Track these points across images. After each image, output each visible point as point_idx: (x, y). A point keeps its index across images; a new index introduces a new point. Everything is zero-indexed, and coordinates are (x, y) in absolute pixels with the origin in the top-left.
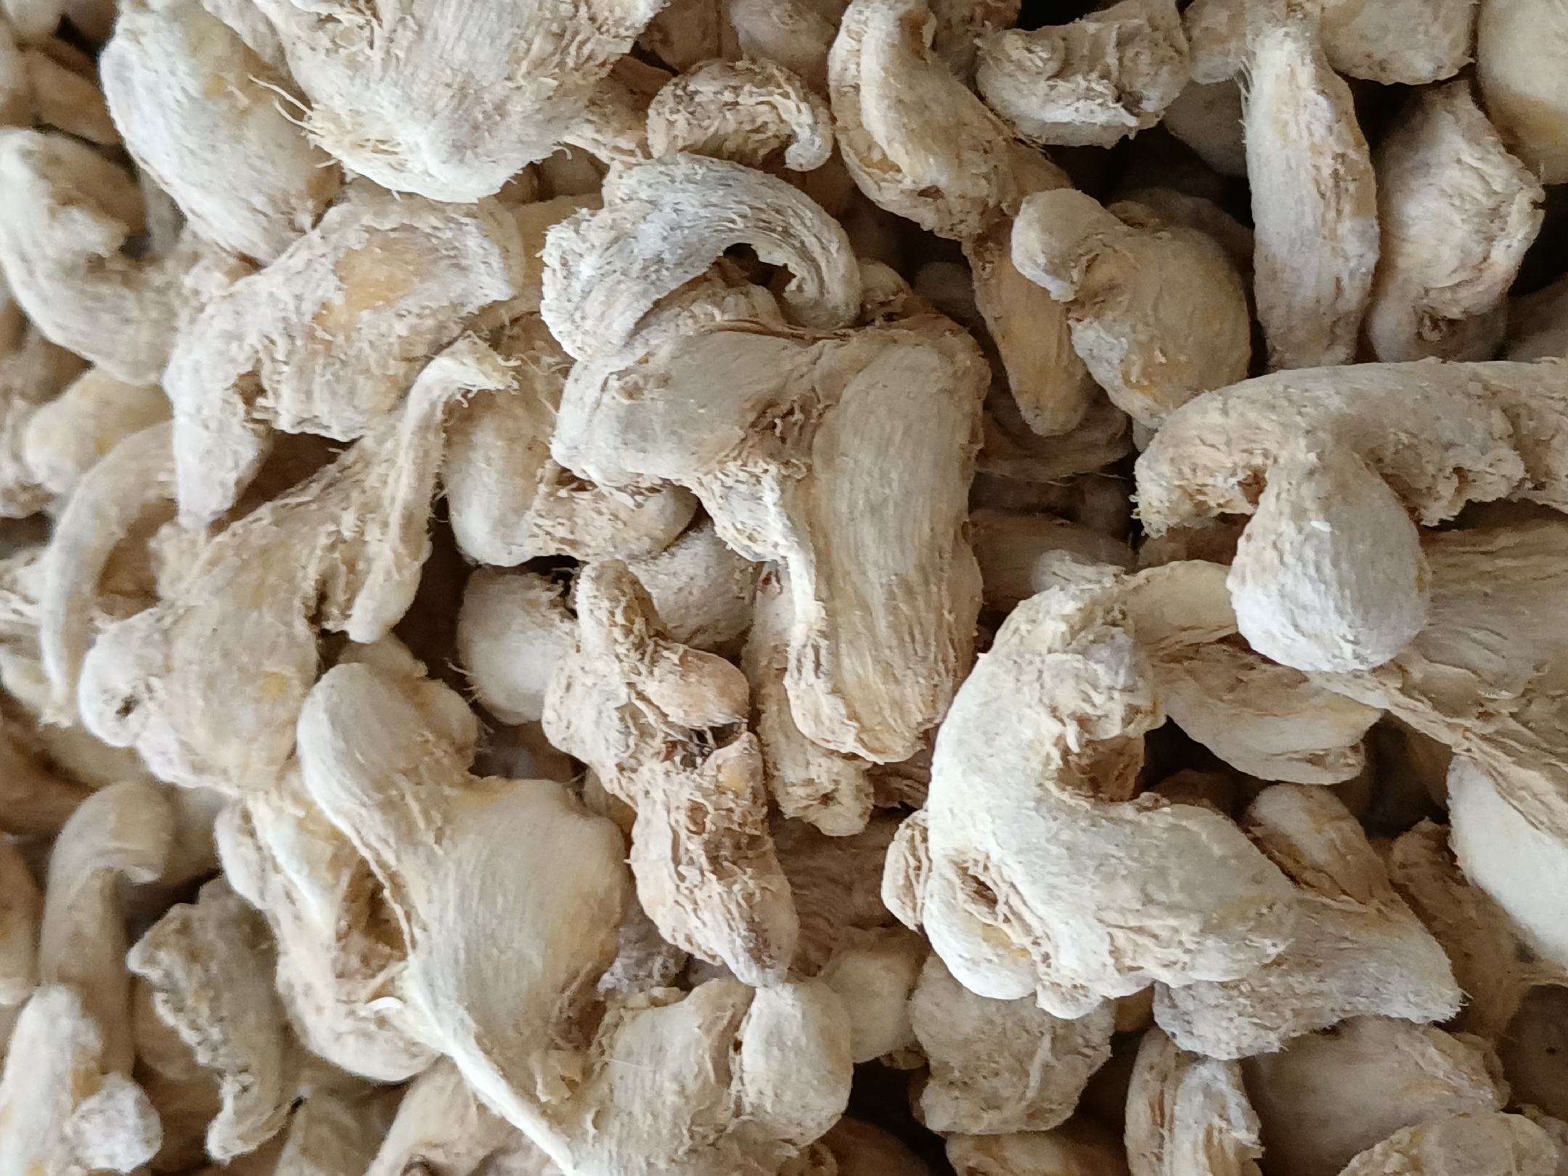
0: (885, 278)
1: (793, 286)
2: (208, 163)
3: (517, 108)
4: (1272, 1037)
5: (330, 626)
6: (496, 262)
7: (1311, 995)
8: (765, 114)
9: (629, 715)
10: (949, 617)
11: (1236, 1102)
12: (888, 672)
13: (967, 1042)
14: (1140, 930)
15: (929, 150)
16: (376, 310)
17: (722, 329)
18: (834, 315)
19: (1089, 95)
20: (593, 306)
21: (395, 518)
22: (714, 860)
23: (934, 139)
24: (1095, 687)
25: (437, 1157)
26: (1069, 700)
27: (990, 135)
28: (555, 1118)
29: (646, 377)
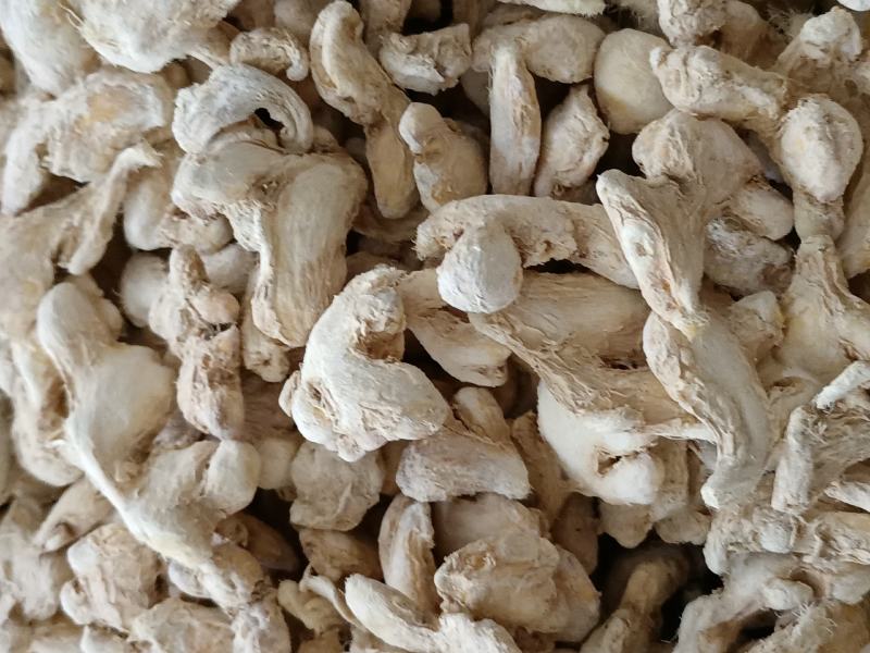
0: (325, 135)
1: (283, 131)
2: (38, 46)
3: (173, 32)
4: (444, 492)
5: (61, 265)
6: (159, 107)
7: (463, 476)
8: (280, 52)
9: (185, 314)
10: (328, 283)
11: (425, 521)
12: (298, 304)
13: (314, 483)
14: (376, 411)
15: (350, 81)
16: (103, 123)
17: (247, 142)
18: (300, 147)
19: (424, 63)
20: (194, 127)
21: (98, 218)
22: (211, 382)
23: (353, 75)
24: (376, 308)
25: (72, 521)
26: (365, 313)
27: (380, 80)
28: (122, 490)
29: (209, 156)
